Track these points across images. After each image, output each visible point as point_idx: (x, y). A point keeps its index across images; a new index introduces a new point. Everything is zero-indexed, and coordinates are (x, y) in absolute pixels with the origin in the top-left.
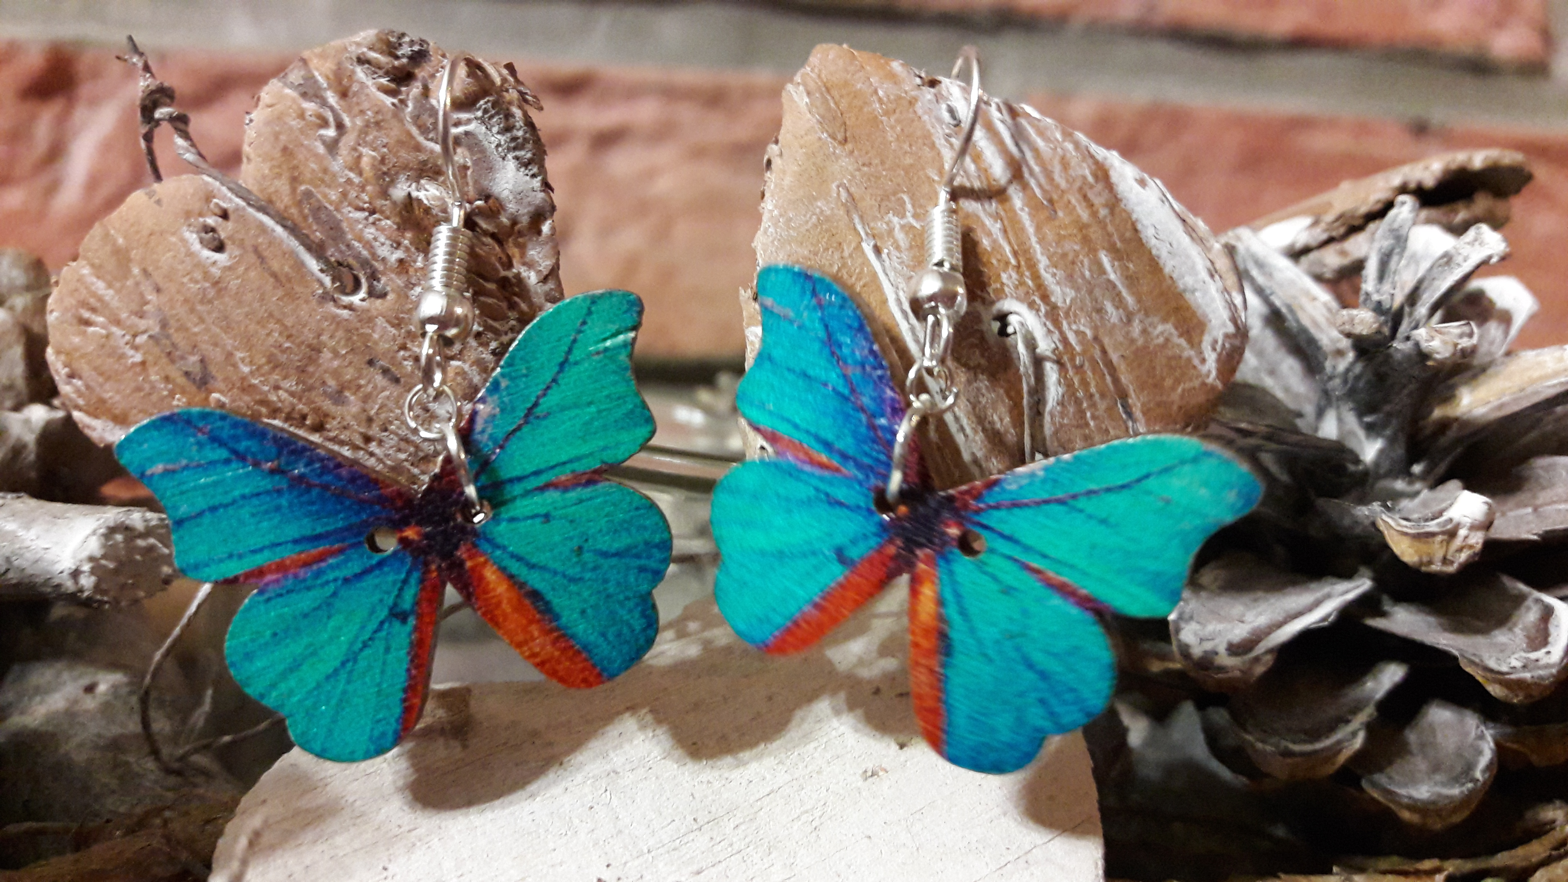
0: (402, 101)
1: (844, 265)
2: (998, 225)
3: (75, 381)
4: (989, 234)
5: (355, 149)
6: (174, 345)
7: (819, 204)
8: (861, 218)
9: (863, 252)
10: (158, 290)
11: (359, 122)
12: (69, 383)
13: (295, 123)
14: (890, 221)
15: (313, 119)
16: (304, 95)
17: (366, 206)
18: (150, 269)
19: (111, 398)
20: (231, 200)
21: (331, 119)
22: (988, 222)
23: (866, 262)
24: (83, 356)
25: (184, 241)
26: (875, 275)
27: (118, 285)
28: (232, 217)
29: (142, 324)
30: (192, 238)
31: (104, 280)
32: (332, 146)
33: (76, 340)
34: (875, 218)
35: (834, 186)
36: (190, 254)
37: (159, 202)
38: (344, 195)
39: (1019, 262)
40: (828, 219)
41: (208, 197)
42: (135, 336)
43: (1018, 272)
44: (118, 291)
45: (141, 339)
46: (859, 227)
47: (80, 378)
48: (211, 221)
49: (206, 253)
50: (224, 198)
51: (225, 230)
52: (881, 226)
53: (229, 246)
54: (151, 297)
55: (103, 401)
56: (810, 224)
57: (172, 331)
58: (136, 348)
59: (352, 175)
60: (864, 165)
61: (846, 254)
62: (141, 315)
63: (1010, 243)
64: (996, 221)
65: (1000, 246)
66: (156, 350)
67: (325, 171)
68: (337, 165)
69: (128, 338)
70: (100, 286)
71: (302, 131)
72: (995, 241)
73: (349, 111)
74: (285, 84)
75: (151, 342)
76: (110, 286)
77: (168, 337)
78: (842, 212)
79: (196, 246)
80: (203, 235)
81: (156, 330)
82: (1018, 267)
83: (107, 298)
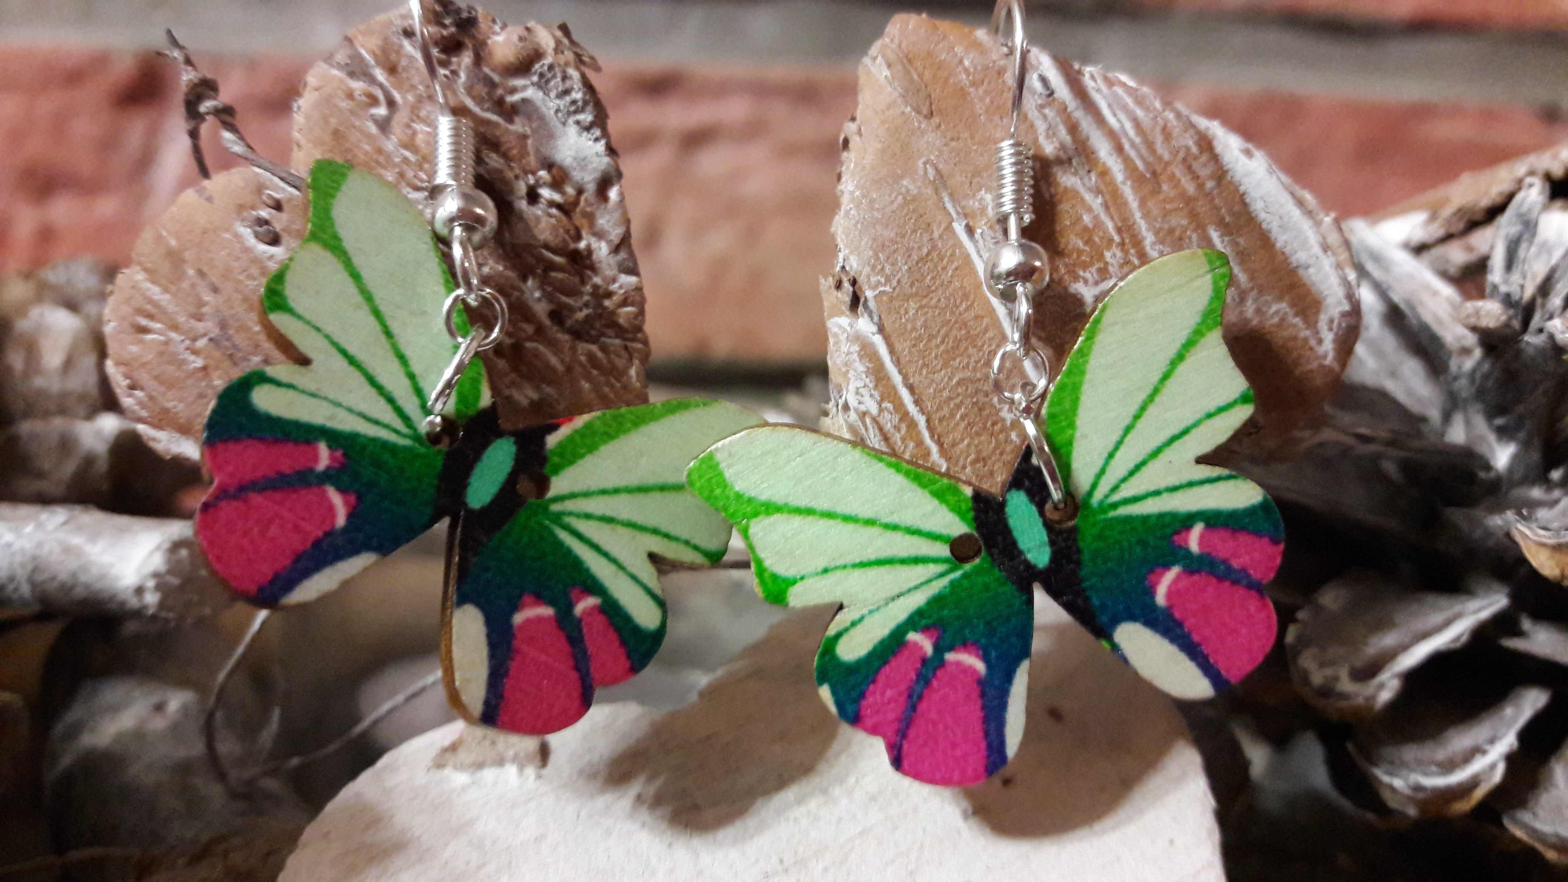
0: (454, 73)
1: (934, 247)
2: (1099, 200)
3: (136, 392)
4: (1090, 210)
5: (408, 126)
6: (235, 346)
7: (905, 183)
8: (951, 195)
9: (953, 232)
10: (215, 290)
11: (410, 98)
12: (130, 396)
13: (344, 104)
14: (981, 199)
15: (364, 98)
16: (352, 74)
17: (425, 185)
18: (205, 269)
19: (175, 407)
20: (284, 190)
21: (381, 97)
22: (1088, 197)
23: (959, 244)
24: (143, 365)
25: (237, 235)
26: (968, 256)
27: (173, 288)
28: (286, 207)
29: (200, 326)
30: (247, 233)
31: (159, 285)
32: (384, 125)
33: (134, 349)
34: (966, 196)
35: (920, 163)
36: (247, 250)
37: (209, 199)
38: (402, 175)
39: (1123, 240)
40: (914, 199)
41: (260, 188)
42: (194, 340)
43: (1122, 250)
44: (174, 295)
45: (201, 343)
46: (949, 206)
47: (142, 389)
48: (264, 213)
49: (263, 247)
50: (276, 188)
51: (279, 221)
52: (973, 204)
53: (285, 239)
54: (208, 297)
55: (166, 411)
56: (895, 205)
57: (231, 332)
58: (195, 352)
59: (407, 154)
60: (952, 139)
61: (936, 234)
62: (199, 318)
63: (1112, 218)
64: (1097, 196)
65: (1103, 223)
66: (217, 354)
67: (380, 151)
68: (390, 145)
69: (188, 342)
70: (155, 291)
71: (352, 112)
72: (1096, 218)
73: (399, 88)
74: (332, 65)
75: (212, 344)
76: (166, 290)
77: (229, 339)
78: (929, 191)
79: (252, 241)
80: (258, 229)
81: (215, 332)
82: (1122, 244)
83: (164, 303)
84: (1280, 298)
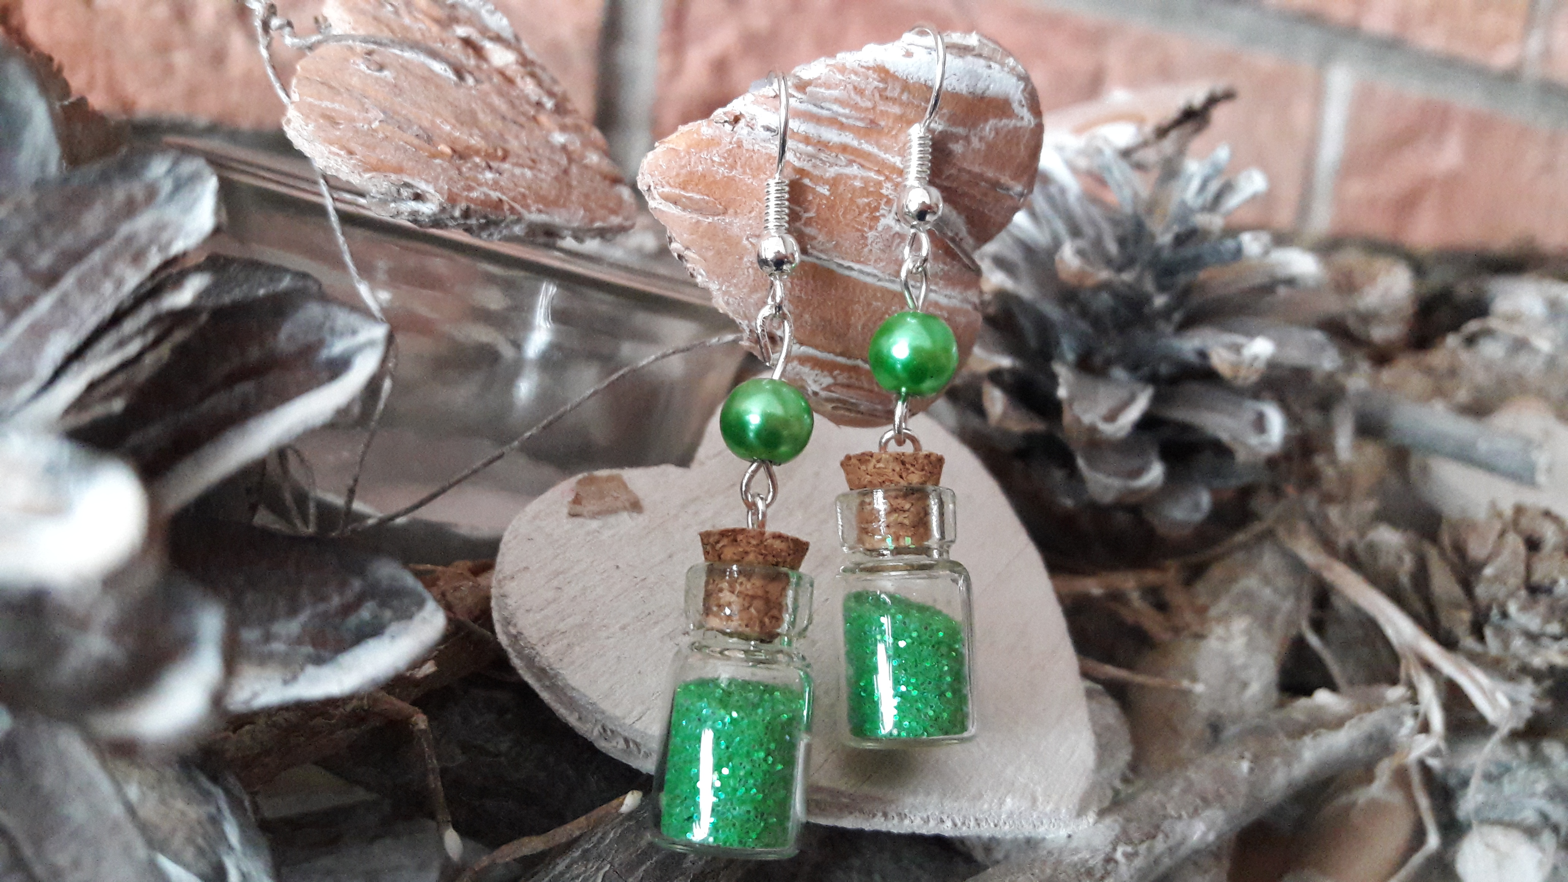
2: (855, 167)
39: (885, 175)
63: (870, 169)
64: (852, 166)
72: (862, 178)
84: (986, 120)
